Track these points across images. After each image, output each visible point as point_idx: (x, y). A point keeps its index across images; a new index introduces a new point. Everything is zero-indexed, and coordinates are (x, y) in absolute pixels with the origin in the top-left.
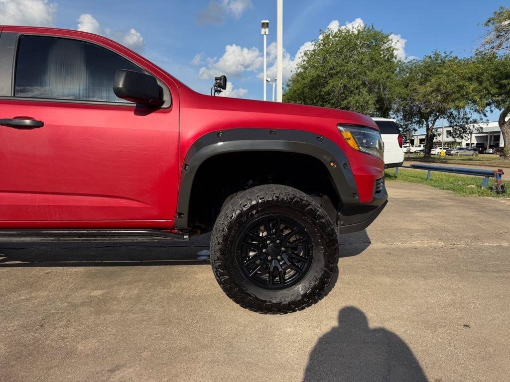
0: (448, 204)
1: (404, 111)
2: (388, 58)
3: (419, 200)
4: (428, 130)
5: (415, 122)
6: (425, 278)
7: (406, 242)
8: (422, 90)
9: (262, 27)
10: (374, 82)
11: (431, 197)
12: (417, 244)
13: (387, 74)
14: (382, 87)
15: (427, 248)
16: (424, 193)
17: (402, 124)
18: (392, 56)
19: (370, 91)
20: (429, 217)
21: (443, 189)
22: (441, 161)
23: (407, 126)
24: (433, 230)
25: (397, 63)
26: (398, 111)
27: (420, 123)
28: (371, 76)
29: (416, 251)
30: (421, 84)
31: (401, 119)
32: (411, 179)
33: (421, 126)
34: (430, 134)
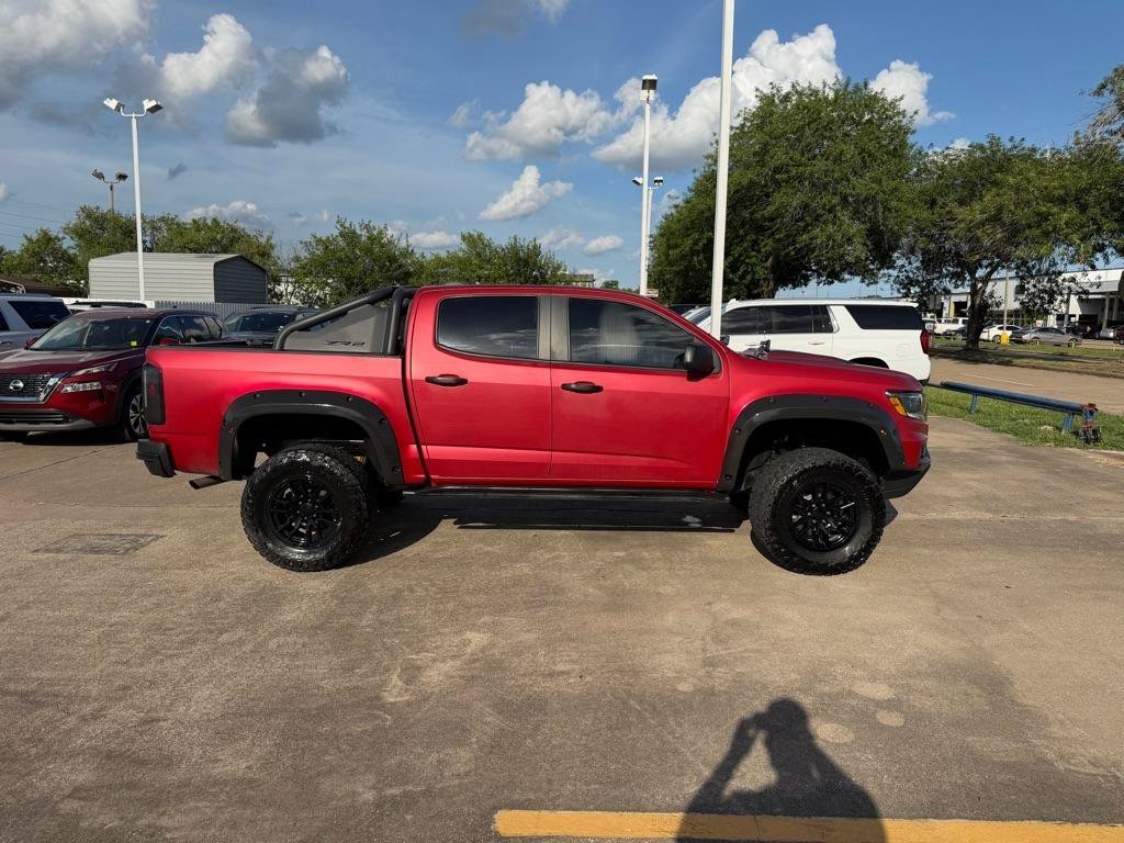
1: (925, 252)
2: (895, 149)
4: (974, 293)
5: (947, 276)
8: (962, 213)
10: (866, 200)
13: (893, 184)
14: (880, 210)
17: (920, 278)
18: (903, 144)
19: (857, 215)
22: (1001, 359)
23: (930, 283)
25: (914, 157)
26: (912, 251)
27: (957, 277)
28: (861, 187)
30: (962, 202)
31: (918, 268)
33: (959, 283)
34: (978, 302)
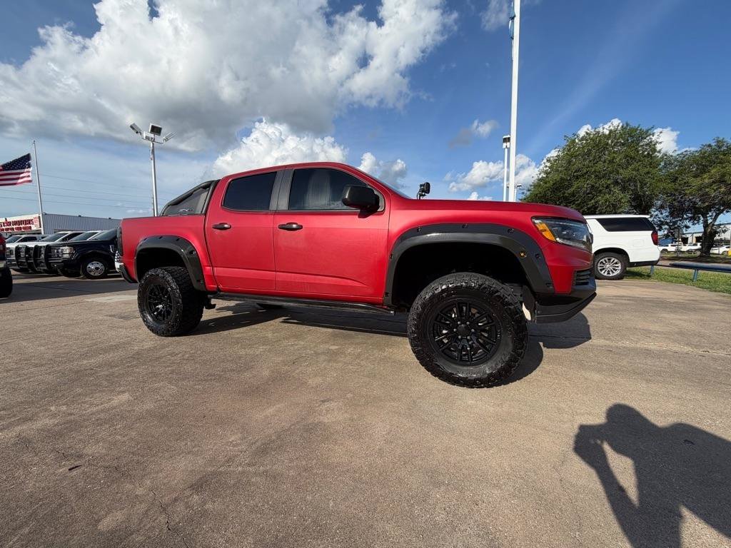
0: (718, 307)
1: (671, 206)
2: (648, 154)
3: (672, 301)
4: (706, 225)
5: (686, 219)
6: (648, 381)
7: (637, 342)
8: (696, 182)
9: (504, 142)
10: (629, 180)
11: (692, 298)
12: (652, 346)
13: (646, 170)
14: (639, 185)
15: (664, 352)
16: (683, 294)
17: (668, 221)
18: (654, 150)
19: (624, 189)
20: (680, 320)
21: (716, 291)
22: (727, 261)
23: (675, 223)
24: (681, 333)
25: (662, 158)
26: (662, 207)
27: (694, 219)
28: (625, 174)
29: (648, 353)
30: (695, 176)
31: (667, 216)
32: (670, 279)
33: (696, 222)
34: (709, 230)
